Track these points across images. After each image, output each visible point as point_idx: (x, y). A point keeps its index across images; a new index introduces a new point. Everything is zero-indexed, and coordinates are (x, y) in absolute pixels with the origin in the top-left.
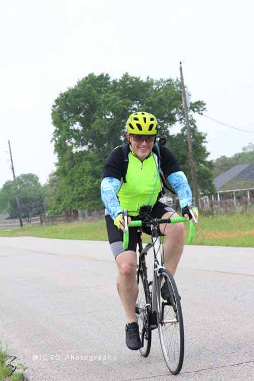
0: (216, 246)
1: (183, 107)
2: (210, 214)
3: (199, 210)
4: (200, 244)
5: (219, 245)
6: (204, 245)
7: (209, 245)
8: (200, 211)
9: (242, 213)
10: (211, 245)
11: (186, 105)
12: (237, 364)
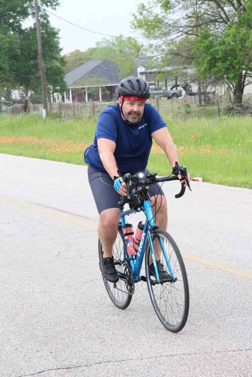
0: (57, 161)
1: (34, 5)
2: (58, 117)
3: (47, 111)
4: (41, 158)
5: (60, 161)
6: (45, 159)
7: (51, 160)
8: (47, 114)
9: (90, 118)
10: (53, 160)
11: (36, 4)
12: (38, 373)
